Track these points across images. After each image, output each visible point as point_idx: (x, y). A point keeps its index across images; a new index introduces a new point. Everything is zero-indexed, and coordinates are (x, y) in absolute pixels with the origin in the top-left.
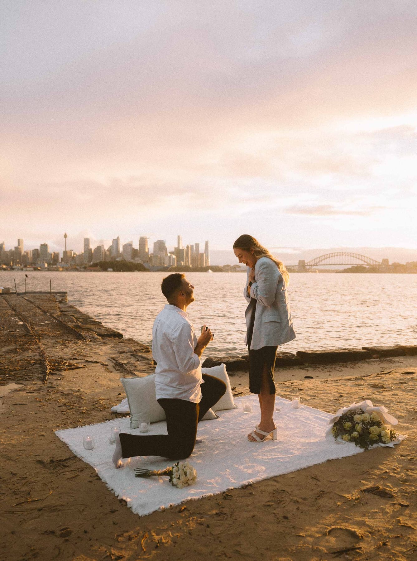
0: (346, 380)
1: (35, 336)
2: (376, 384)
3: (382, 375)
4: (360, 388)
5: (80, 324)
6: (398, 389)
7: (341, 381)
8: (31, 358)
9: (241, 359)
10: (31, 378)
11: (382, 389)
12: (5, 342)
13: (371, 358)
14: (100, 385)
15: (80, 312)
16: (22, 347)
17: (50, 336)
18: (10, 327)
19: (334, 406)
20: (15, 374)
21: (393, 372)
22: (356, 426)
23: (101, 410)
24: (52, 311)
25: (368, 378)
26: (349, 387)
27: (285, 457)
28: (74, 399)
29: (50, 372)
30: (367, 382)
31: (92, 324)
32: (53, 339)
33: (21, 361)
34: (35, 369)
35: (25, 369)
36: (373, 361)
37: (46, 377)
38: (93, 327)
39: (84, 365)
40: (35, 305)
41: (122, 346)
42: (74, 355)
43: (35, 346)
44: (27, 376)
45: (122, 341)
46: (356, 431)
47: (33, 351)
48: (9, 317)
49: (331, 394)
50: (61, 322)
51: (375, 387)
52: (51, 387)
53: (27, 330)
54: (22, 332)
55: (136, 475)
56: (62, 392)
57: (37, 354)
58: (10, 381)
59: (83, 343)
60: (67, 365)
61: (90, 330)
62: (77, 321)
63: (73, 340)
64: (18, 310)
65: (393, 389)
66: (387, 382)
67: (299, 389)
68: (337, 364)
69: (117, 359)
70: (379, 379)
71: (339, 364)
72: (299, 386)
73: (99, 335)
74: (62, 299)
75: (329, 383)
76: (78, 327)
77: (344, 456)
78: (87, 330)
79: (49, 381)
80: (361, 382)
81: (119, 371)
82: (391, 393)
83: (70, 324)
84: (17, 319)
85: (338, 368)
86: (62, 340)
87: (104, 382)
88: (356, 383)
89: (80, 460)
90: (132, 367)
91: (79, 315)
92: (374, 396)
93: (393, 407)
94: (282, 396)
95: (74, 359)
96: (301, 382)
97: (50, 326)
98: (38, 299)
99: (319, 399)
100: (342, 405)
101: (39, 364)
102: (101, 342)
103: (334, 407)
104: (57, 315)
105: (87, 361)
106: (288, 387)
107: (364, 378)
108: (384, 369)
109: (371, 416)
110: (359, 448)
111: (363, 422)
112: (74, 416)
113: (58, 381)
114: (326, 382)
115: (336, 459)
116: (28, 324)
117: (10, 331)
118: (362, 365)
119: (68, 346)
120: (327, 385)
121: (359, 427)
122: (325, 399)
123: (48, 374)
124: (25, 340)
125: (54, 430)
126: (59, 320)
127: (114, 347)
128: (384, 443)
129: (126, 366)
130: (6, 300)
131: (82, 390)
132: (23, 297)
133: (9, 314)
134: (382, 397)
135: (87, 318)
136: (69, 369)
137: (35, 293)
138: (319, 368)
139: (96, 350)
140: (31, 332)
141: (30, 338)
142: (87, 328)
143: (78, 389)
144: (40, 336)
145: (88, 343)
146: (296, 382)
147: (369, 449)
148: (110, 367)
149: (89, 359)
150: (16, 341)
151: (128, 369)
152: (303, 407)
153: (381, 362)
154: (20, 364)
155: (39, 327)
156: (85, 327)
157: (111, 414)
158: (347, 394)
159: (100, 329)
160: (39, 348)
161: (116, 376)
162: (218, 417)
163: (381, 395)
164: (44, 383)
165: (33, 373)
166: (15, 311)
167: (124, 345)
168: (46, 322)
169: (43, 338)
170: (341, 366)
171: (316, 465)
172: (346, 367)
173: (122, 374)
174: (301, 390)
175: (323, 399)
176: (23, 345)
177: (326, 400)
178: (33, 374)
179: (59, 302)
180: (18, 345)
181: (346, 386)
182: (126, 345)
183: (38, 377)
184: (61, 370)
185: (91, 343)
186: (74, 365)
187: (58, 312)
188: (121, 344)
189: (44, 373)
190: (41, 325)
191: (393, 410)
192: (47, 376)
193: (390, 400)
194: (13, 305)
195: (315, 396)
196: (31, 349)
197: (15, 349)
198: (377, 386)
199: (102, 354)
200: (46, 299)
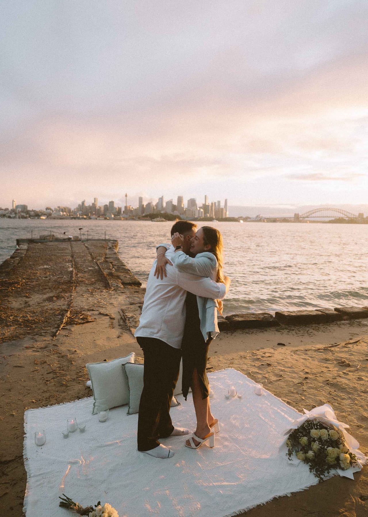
0: (315, 351)
1: (75, 283)
2: (343, 360)
3: (349, 346)
4: (325, 365)
5: (113, 271)
6: (363, 369)
7: (310, 351)
8: (59, 307)
9: (224, 320)
10: (45, 333)
11: (348, 369)
12: (49, 289)
13: (342, 320)
14: (96, 346)
15: (119, 259)
16: (59, 295)
17: (85, 283)
18: (61, 273)
19: (297, 393)
20: (36, 326)
21: (361, 341)
22: (312, 444)
23: (79, 382)
24: (98, 258)
25: (337, 349)
26: (316, 362)
27: (227, 486)
28: (65, 364)
29: (64, 326)
30: (334, 355)
31: (122, 271)
32: (86, 286)
33: (50, 310)
34: (55, 321)
35: (46, 322)
36: (343, 324)
37: (57, 332)
38: (122, 274)
39: (95, 319)
40: (89, 252)
41: (136, 296)
42: (94, 306)
43: (69, 294)
44: (43, 330)
45: (138, 291)
46: (311, 450)
47: (65, 299)
48: (65, 263)
49: (297, 373)
50: (100, 269)
51: (342, 364)
52: (55, 345)
53: (72, 277)
54: (66, 279)
55: (61, 503)
56: (60, 353)
57: (67, 302)
58: (28, 336)
59: (107, 292)
60: (81, 319)
61: (118, 277)
62: (112, 268)
63: (101, 288)
64: (75, 256)
65: (359, 369)
66: (353, 357)
67: (267, 364)
68: (310, 326)
69: (125, 312)
70: (346, 352)
71: (312, 326)
72: (269, 359)
73: (123, 283)
74: (112, 246)
75: (298, 355)
76: (111, 274)
77: (295, 490)
78: (116, 277)
79: (57, 338)
80: (329, 356)
81: (120, 327)
82: (357, 375)
83: (106, 272)
84: (70, 266)
85: (311, 330)
86: (92, 287)
87: (100, 342)
88: (325, 356)
89: (23, 464)
90: (133, 322)
91: (116, 262)
92: (339, 379)
93: (357, 400)
94: (249, 375)
95: (91, 310)
96: (272, 351)
97: (91, 273)
98: (95, 246)
99: (284, 382)
100: (305, 393)
101: (61, 315)
102: (121, 291)
103: (297, 396)
104: (100, 261)
105: (100, 314)
106: (258, 359)
107: (332, 349)
108: (353, 336)
109: (330, 431)
110: (313, 476)
111: (320, 439)
112: (54, 388)
113: (65, 338)
114: (295, 352)
115: (284, 497)
116: (76, 270)
117: (59, 278)
118: (333, 328)
119: (94, 295)
120: (295, 357)
121: (316, 446)
122: (290, 381)
123: (60, 329)
124: (65, 287)
125: (26, 408)
126: (99, 268)
127: (128, 297)
128: (343, 469)
129: (129, 320)
130: (72, 247)
131: (78, 351)
132: (84, 244)
133: (67, 260)
134: (347, 382)
135: (121, 265)
136: (80, 324)
137: (95, 240)
138: (293, 330)
139: (113, 300)
140: (74, 279)
141: (70, 286)
142: (117, 276)
143: (74, 350)
144: (78, 283)
145: (110, 292)
146: (268, 350)
147: (325, 479)
148: (115, 321)
149: (102, 311)
150: (59, 287)
151: (129, 324)
152: (265, 394)
153: (351, 325)
154: (47, 315)
155: (83, 273)
156: (116, 275)
157: (86, 389)
158: (313, 374)
159: (126, 277)
160: (71, 295)
161: (115, 332)
162: (179, 404)
163: (346, 378)
164: (52, 340)
165: (51, 327)
166: (72, 257)
167: (137, 295)
168: (90, 268)
169: (79, 286)
170: (313, 329)
171: (259, 506)
172: (318, 330)
173: (120, 330)
174: (269, 365)
175: (287, 381)
176: (61, 292)
177: (291, 383)
178: (49, 328)
179: (109, 248)
180: (57, 291)
181: (314, 360)
182: (139, 295)
183: (52, 332)
184: (74, 324)
185: (113, 292)
186: (87, 319)
187: (103, 258)
188: (136, 295)
189: (59, 327)
190: (85, 271)
191: (356, 405)
192: (59, 331)
193: (355, 387)
194: (73, 251)
195: (281, 376)
196: (64, 297)
197: (52, 297)
198: (343, 362)
199: (115, 305)
200: (100, 246)
